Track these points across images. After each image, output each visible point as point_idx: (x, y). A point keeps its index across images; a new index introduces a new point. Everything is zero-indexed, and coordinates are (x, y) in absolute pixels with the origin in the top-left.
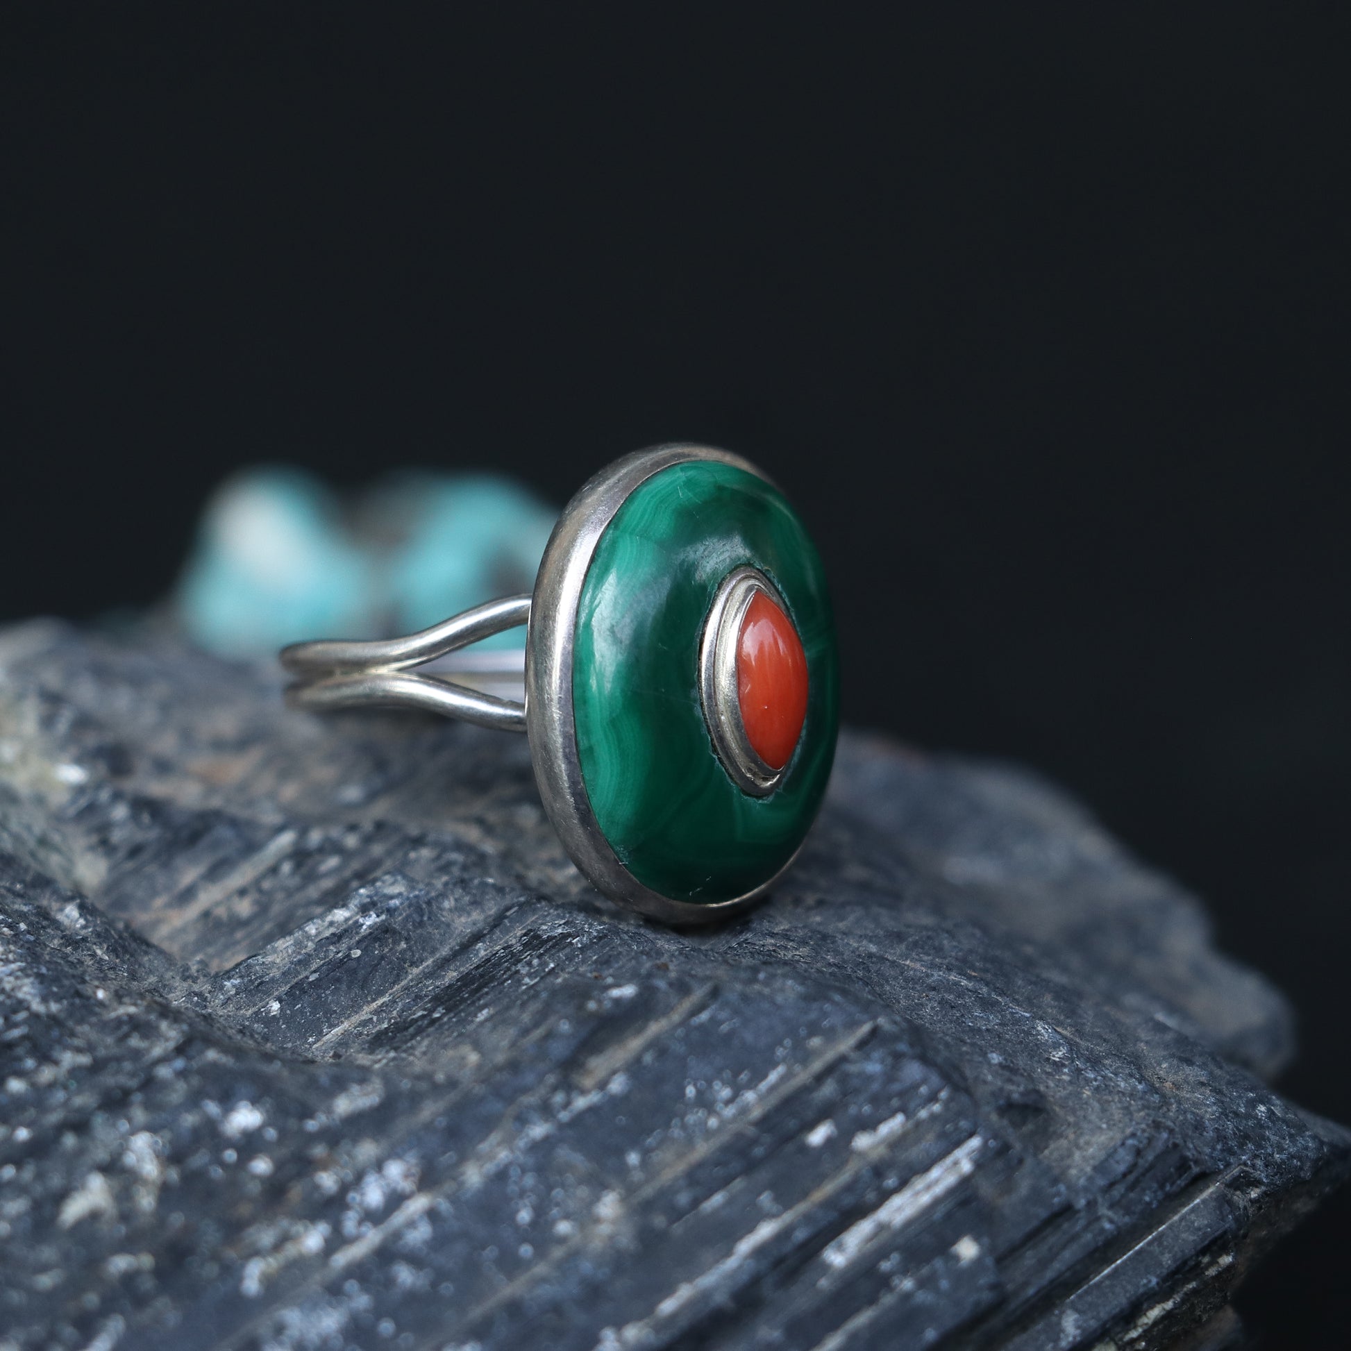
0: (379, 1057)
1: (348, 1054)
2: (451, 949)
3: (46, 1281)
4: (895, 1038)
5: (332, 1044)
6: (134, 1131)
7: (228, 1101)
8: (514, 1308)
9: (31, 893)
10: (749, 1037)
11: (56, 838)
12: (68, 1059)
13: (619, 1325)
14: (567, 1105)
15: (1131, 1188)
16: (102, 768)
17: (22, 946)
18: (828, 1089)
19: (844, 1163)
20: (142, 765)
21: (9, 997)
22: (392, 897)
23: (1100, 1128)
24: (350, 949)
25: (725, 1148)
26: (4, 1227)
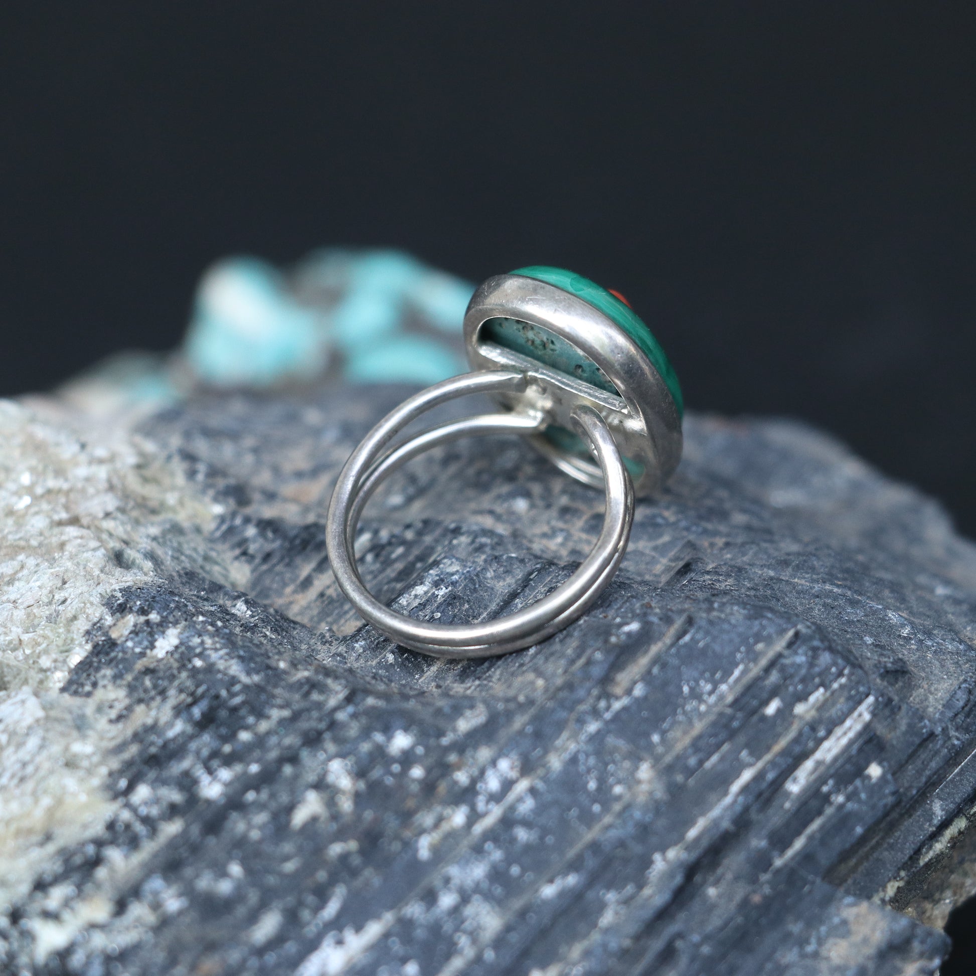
0: (469, 685)
1: (446, 684)
2: (498, 605)
3: (290, 867)
4: (811, 638)
5: (432, 678)
6: (330, 759)
7: (388, 731)
8: (595, 847)
9: (211, 596)
10: (717, 648)
11: (213, 554)
12: (276, 714)
13: (663, 849)
14: (608, 708)
15: (968, 715)
16: (232, 502)
17: (223, 638)
18: (774, 677)
19: (791, 724)
20: (257, 496)
21: (225, 674)
22: (453, 574)
23: (943, 678)
24: (433, 613)
25: (714, 724)
26: (255, 835)
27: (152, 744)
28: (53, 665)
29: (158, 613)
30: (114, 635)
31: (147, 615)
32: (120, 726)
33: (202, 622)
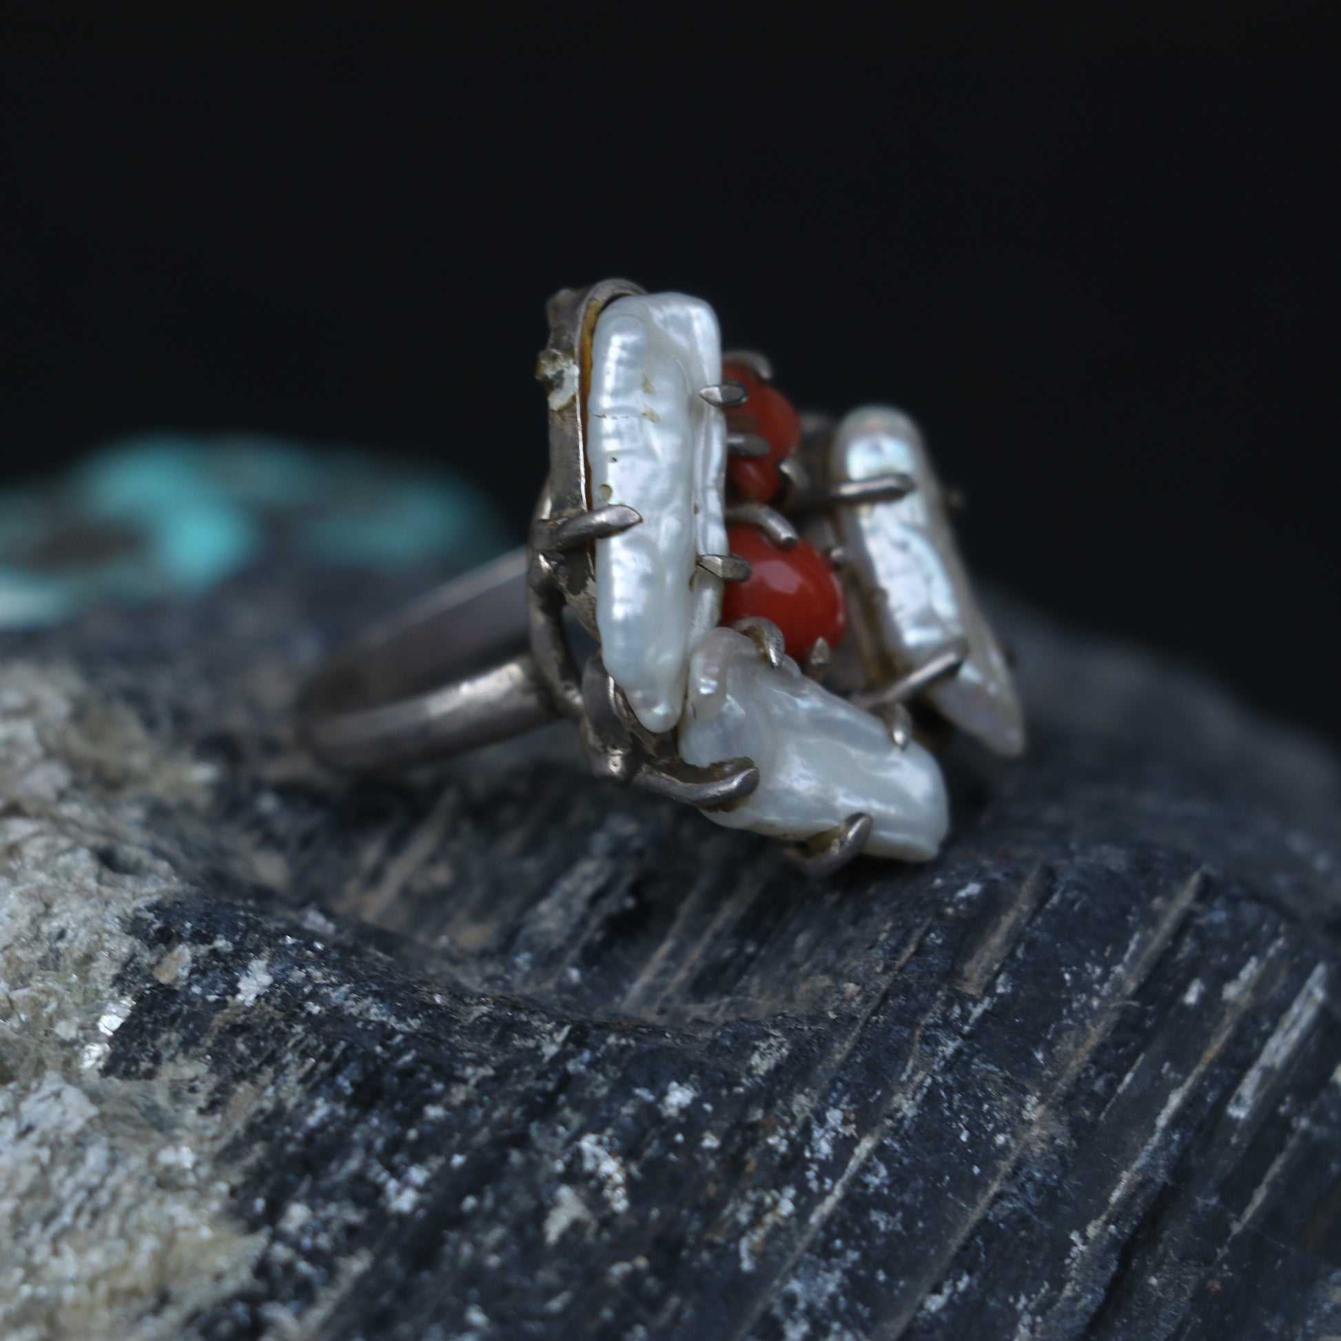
3: (555, 1305)
4: (1226, 883)
5: (644, 999)
6: (578, 1136)
7: (657, 1084)
10: (1100, 912)
11: (226, 843)
12: (472, 1074)
13: (1081, 1224)
14: (964, 1018)
16: (222, 759)
17: (335, 968)
19: (1222, 1015)
20: (250, 750)
21: (366, 1021)
22: (630, 838)
24: (621, 900)
25: (1119, 1027)
26: (493, 1261)
27: (288, 1139)
28: (81, 1034)
29: (227, 938)
30: (164, 979)
31: (210, 943)
32: (218, 1117)
33: (294, 945)
